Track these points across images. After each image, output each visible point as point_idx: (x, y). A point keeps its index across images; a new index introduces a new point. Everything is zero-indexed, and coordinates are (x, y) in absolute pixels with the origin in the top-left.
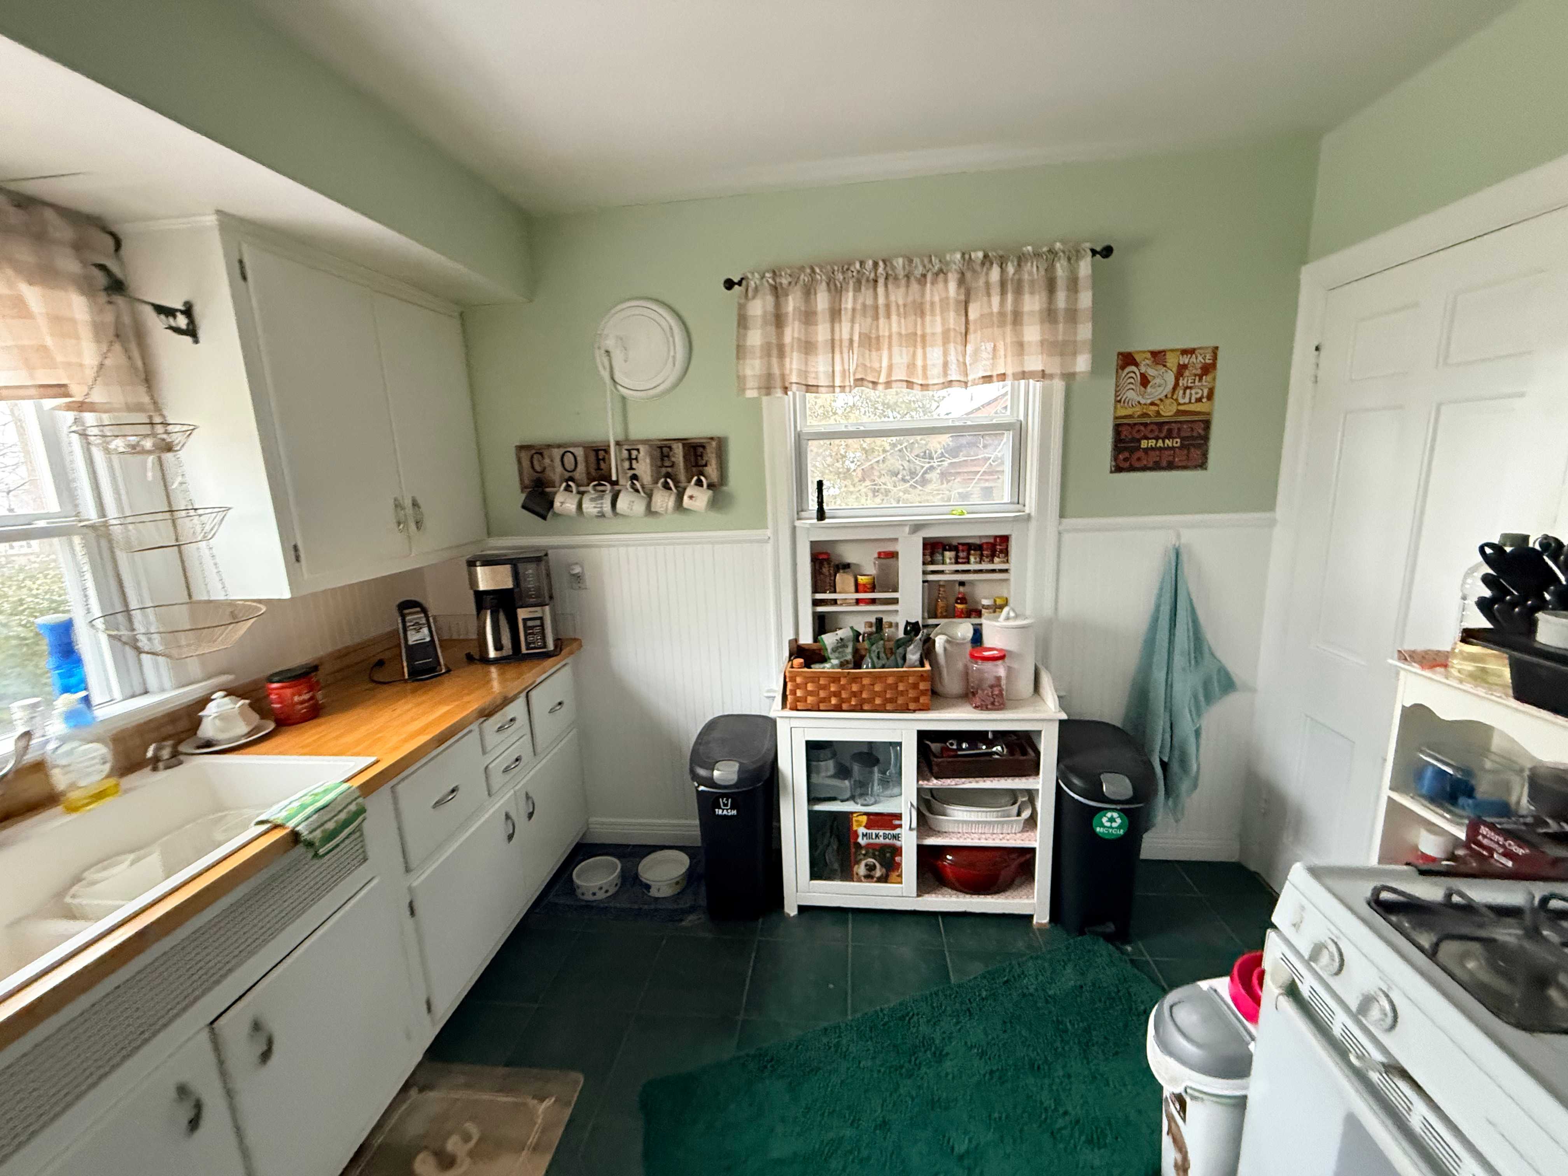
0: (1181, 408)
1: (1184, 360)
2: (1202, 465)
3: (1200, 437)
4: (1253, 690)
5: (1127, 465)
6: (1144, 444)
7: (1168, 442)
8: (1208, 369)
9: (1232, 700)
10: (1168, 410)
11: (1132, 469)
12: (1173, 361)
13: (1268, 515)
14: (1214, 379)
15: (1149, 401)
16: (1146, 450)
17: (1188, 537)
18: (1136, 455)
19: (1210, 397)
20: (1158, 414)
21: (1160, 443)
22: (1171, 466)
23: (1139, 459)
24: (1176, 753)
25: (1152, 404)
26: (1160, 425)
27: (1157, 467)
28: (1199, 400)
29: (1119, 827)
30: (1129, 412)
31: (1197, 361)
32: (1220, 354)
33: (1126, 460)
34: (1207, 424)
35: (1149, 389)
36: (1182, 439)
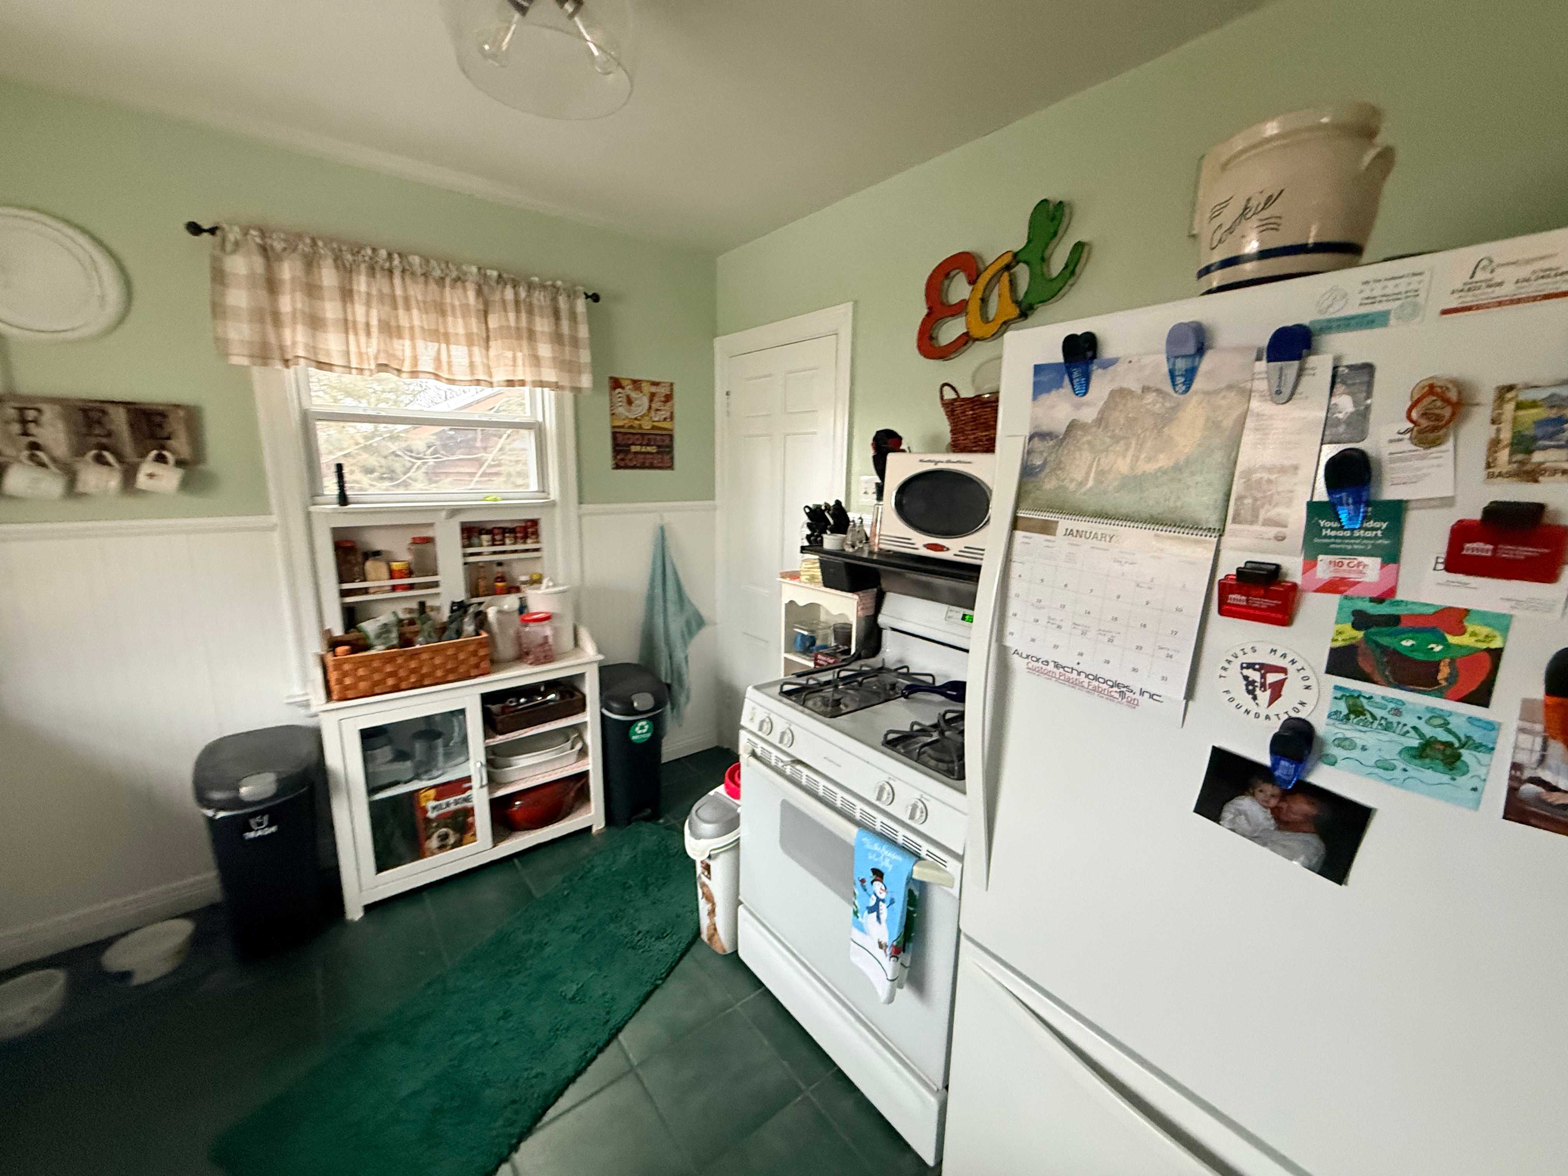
0: (656, 424)
1: (654, 389)
2: (671, 467)
3: (667, 446)
4: (715, 624)
5: (622, 464)
6: (634, 449)
7: (649, 449)
8: (668, 398)
9: (705, 632)
10: (647, 425)
11: (626, 467)
12: (647, 388)
13: (711, 502)
14: (672, 407)
15: (634, 417)
16: (636, 453)
17: (669, 518)
18: (630, 456)
19: (672, 417)
20: (640, 427)
21: (644, 449)
22: (652, 467)
23: (631, 460)
24: (675, 676)
25: (636, 419)
26: (643, 435)
27: (643, 467)
28: (665, 419)
29: (647, 732)
30: (621, 423)
31: (663, 391)
32: (675, 388)
33: (623, 460)
34: (671, 437)
35: (633, 408)
36: (659, 447)
